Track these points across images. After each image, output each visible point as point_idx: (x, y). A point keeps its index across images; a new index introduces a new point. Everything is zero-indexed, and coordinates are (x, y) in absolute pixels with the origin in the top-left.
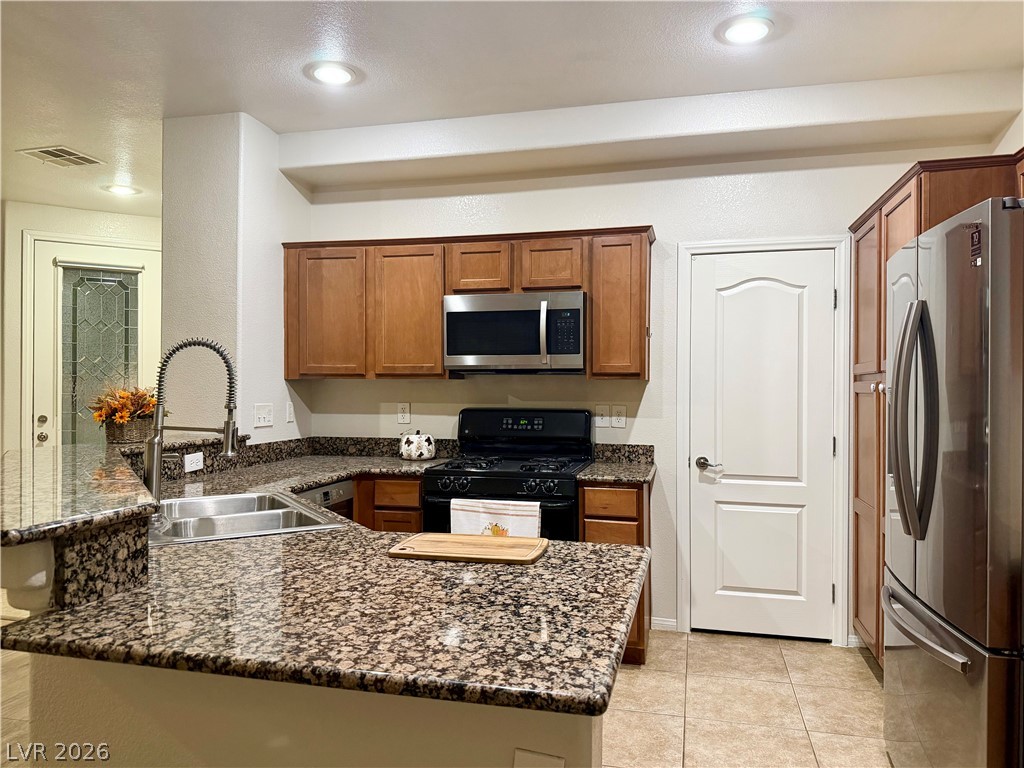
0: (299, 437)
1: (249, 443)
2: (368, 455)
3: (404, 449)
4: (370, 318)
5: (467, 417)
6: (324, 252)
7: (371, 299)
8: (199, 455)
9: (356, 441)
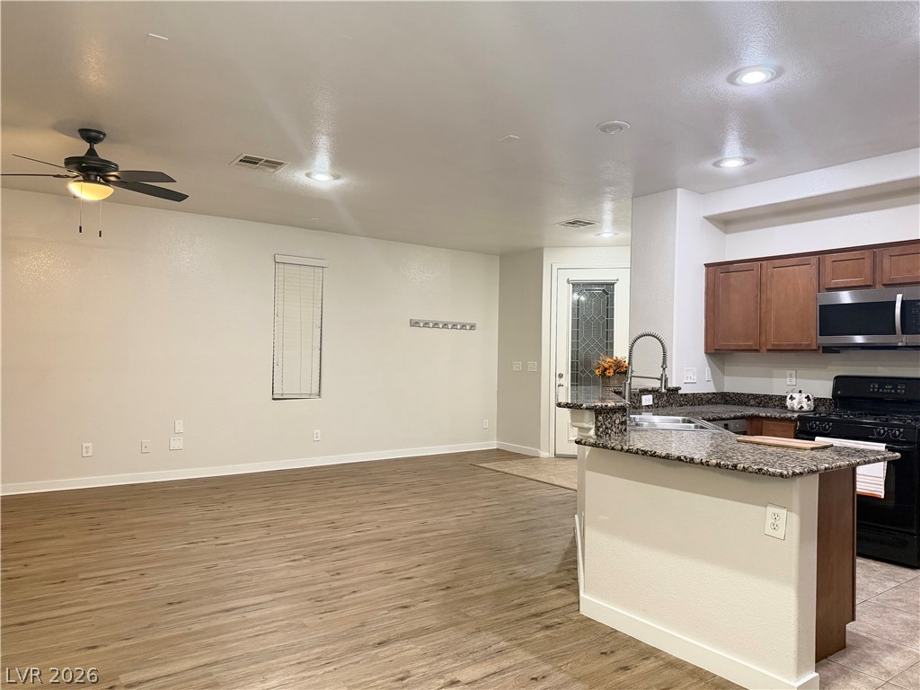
0: (715, 391)
1: (680, 392)
2: (764, 406)
3: (788, 402)
4: (763, 311)
5: (840, 381)
6: (732, 267)
7: (764, 297)
8: (650, 397)
9: (756, 397)
